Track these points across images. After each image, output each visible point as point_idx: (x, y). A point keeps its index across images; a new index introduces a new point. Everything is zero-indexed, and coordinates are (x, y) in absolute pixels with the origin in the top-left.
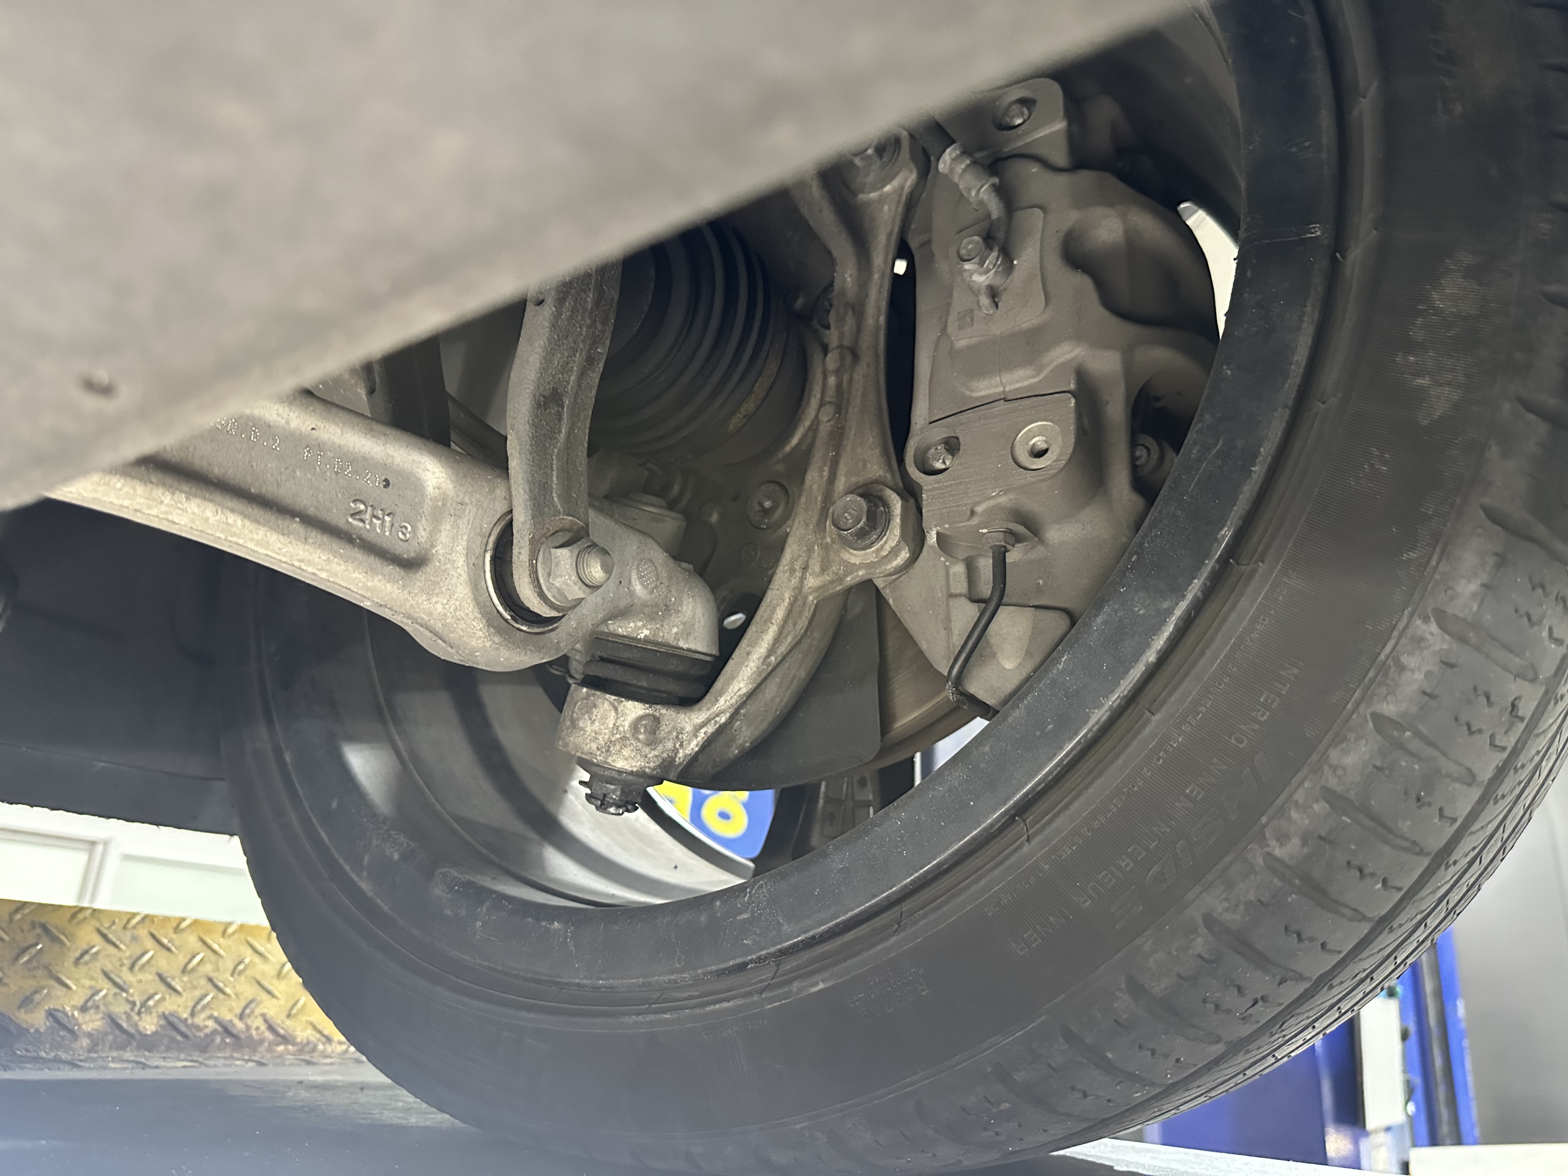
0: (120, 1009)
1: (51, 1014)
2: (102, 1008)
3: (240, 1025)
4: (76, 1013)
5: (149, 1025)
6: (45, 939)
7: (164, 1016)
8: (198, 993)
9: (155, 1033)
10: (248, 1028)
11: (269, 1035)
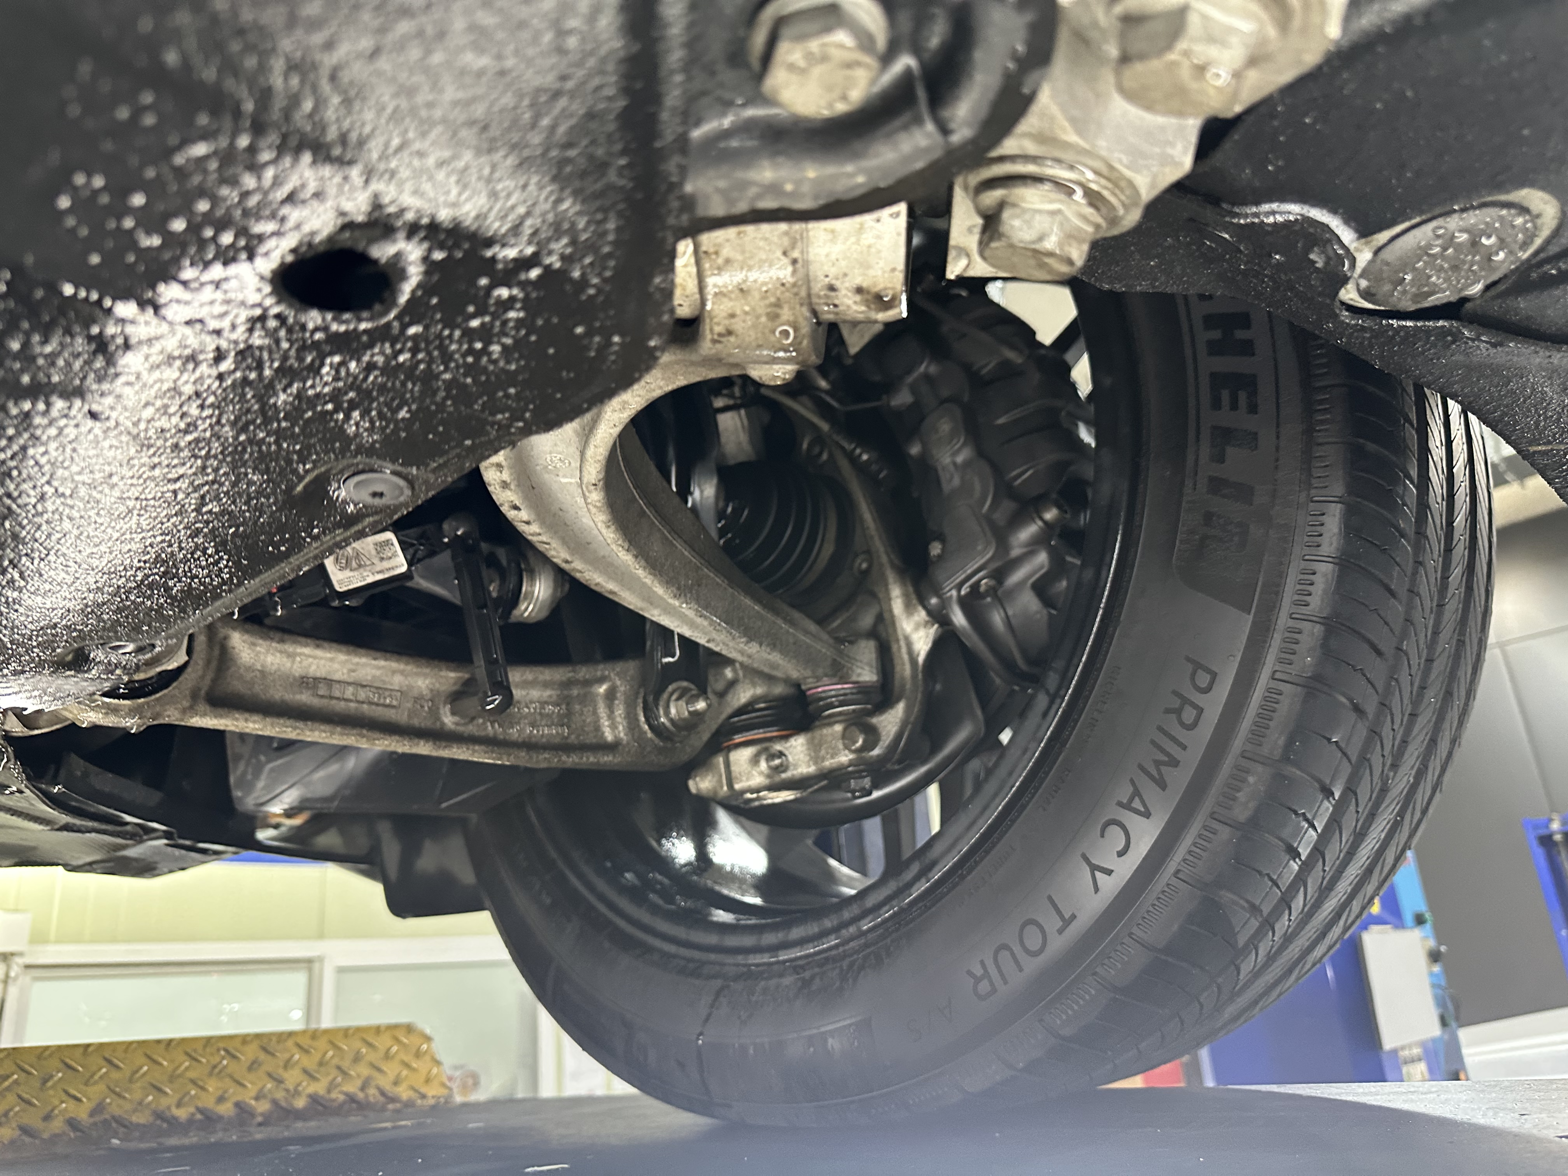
0: (280, 1095)
1: (237, 1105)
2: (269, 1096)
3: (361, 1095)
4: (253, 1102)
5: (300, 1103)
6: (228, 1057)
7: (310, 1096)
8: (330, 1078)
9: (305, 1109)
10: (367, 1096)
11: (382, 1099)
